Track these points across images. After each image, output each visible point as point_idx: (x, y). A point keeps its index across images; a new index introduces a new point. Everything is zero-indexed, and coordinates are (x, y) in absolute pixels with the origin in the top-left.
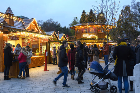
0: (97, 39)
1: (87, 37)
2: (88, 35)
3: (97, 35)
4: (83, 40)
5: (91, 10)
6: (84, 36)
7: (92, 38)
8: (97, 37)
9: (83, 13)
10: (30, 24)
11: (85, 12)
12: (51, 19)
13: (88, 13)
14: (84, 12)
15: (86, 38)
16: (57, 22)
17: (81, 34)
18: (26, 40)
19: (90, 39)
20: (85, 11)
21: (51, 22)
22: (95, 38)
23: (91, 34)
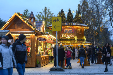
0: (76, 39)
1: (66, 38)
2: (67, 35)
3: (76, 36)
4: (62, 40)
6: (63, 36)
7: (71, 38)
8: (76, 38)
10: (42, 26)
11: (64, 12)
13: (66, 13)
14: (62, 11)
15: (65, 38)
17: (61, 34)
19: (69, 39)
22: (75, 39)
23: (70, 35)
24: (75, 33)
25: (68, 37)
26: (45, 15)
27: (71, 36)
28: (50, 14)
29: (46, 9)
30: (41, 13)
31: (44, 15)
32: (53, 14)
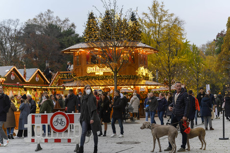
1: (96, 74)
2: (98, 68)
4: (87, 80)
5: (107, 14)
6: (90, 70)
7: (105, 74)
9: (89, 18)
11: (94, 18)
12: (49, 11)
14: (91, 16)
15: (93, 75)
16: (66, 20)
17: (84, 67)
19: (101, 77)
20: (95, 16)
21: (49, 19)
23: (104, 67)
25: (100, 72)
26: (155, 18)
27: (104, 69)
30: (146, 15)
32: (172, 15)
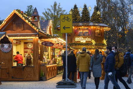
0: (94, 44)
2: (82, 38)
3: (93, 39)
4: (75, 45)
5: (85, 6)
6: (77, 39)
7: (87, 42)
8: (94, 42)
10: (49, 27)
11: (77, 8)
13: (81, 9)
14: (75, 7)
15: (79, 43)
17: (73, 37)
18: (30, 45)
19: (84, 44)
22: (92, 43)
24: (93, 35)
25: (83, 41)
26: (55, 12)
27: (87, 39)
28: (60, 11)
29: (55, 5)
30: (49, 10)
31: (53, 12)
32: (64, 11)
